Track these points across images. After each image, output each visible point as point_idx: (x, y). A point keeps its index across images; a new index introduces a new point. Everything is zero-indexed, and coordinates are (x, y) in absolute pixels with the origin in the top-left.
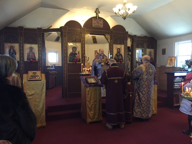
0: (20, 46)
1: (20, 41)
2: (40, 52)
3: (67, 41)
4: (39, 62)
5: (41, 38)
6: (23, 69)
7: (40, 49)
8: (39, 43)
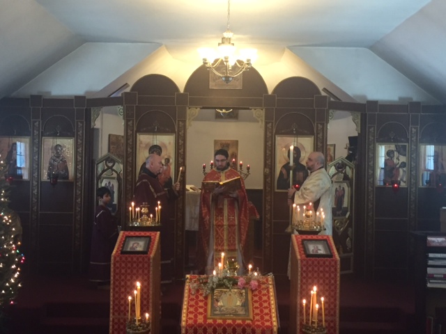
0: (32, 145)
1: (34, 133)
2: (79, 158)
3: (135, 129)
4: (77, 182)
5: (82, 123)
6: (37, 202)
7: (80, 150)
8: (77, 135)
